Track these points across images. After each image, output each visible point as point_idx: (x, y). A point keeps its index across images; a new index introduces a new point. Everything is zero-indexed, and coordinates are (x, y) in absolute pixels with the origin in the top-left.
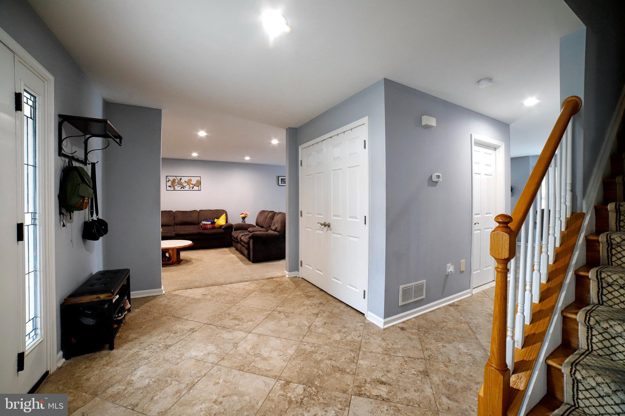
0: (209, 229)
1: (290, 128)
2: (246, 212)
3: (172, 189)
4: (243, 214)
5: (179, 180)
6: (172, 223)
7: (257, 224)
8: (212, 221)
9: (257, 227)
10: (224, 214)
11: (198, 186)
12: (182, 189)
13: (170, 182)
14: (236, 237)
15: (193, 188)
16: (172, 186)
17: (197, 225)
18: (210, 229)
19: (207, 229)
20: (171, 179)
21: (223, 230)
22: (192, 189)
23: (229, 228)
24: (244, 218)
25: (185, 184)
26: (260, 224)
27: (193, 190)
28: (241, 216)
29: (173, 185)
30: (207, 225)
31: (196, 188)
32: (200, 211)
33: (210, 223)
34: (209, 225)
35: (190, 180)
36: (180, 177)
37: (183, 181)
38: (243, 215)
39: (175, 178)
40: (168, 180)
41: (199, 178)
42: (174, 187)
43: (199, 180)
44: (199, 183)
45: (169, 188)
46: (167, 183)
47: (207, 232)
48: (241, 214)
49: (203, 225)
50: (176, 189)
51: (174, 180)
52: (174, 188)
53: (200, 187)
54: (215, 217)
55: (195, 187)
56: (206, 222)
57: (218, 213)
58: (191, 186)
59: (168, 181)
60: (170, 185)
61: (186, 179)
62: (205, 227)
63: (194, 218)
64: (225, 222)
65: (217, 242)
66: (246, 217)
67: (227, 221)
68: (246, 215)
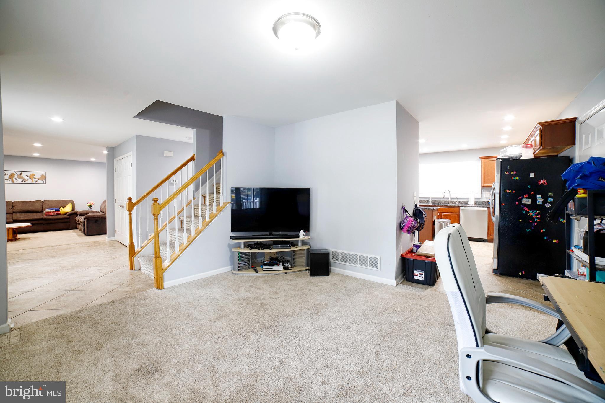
0: (53, 215)
1: (108, 147)
2: (92, 202)
3: (11, 182)
4: (89, 203)
5: (19, 174)
6: (10, 211)
7: (101, 211)
8: (57, 209)
9: (101, 212)
10: (71, 204)
11: (43, 180)
12: (22, 182)
13: (7, 175)
14: (77, 220)
16: (11, 179)
17: (41, 213)
18: (54, 215)
19: (51, 215)
20: (9, 173)
21: (67, 216)
22: (35, 182)
23: (74, 214)
24: (90, 206)
25: (26, 178)
26: (102, 211)
28: (87, 204)
30: (51, 212)
31: (40, 182)
32: (44, 201)
33: (54, 210)
34: (53, 212)
35: (33, 175)
36: (20, 172)
37: (23, 175)
38: (89, 204)
39: (13, 172)
41: (44, 174)
42: (13, 180)
44: (43, 178)
47: (50, 217)
49: (46, 212)
50: (16, 182)
51: (13, 175)
54: (61, 205)
55: (38, 181)
56: (50, 210)
57: (64, 203)
58: (35, 180)
60: (8, 179)
61: (28, 174)
62: (49, 214)
63: (38, 207)
64: (71, 210)
65: (61, 225)
66: (92, 205)
67: (73, 209)
68: (92, 204)
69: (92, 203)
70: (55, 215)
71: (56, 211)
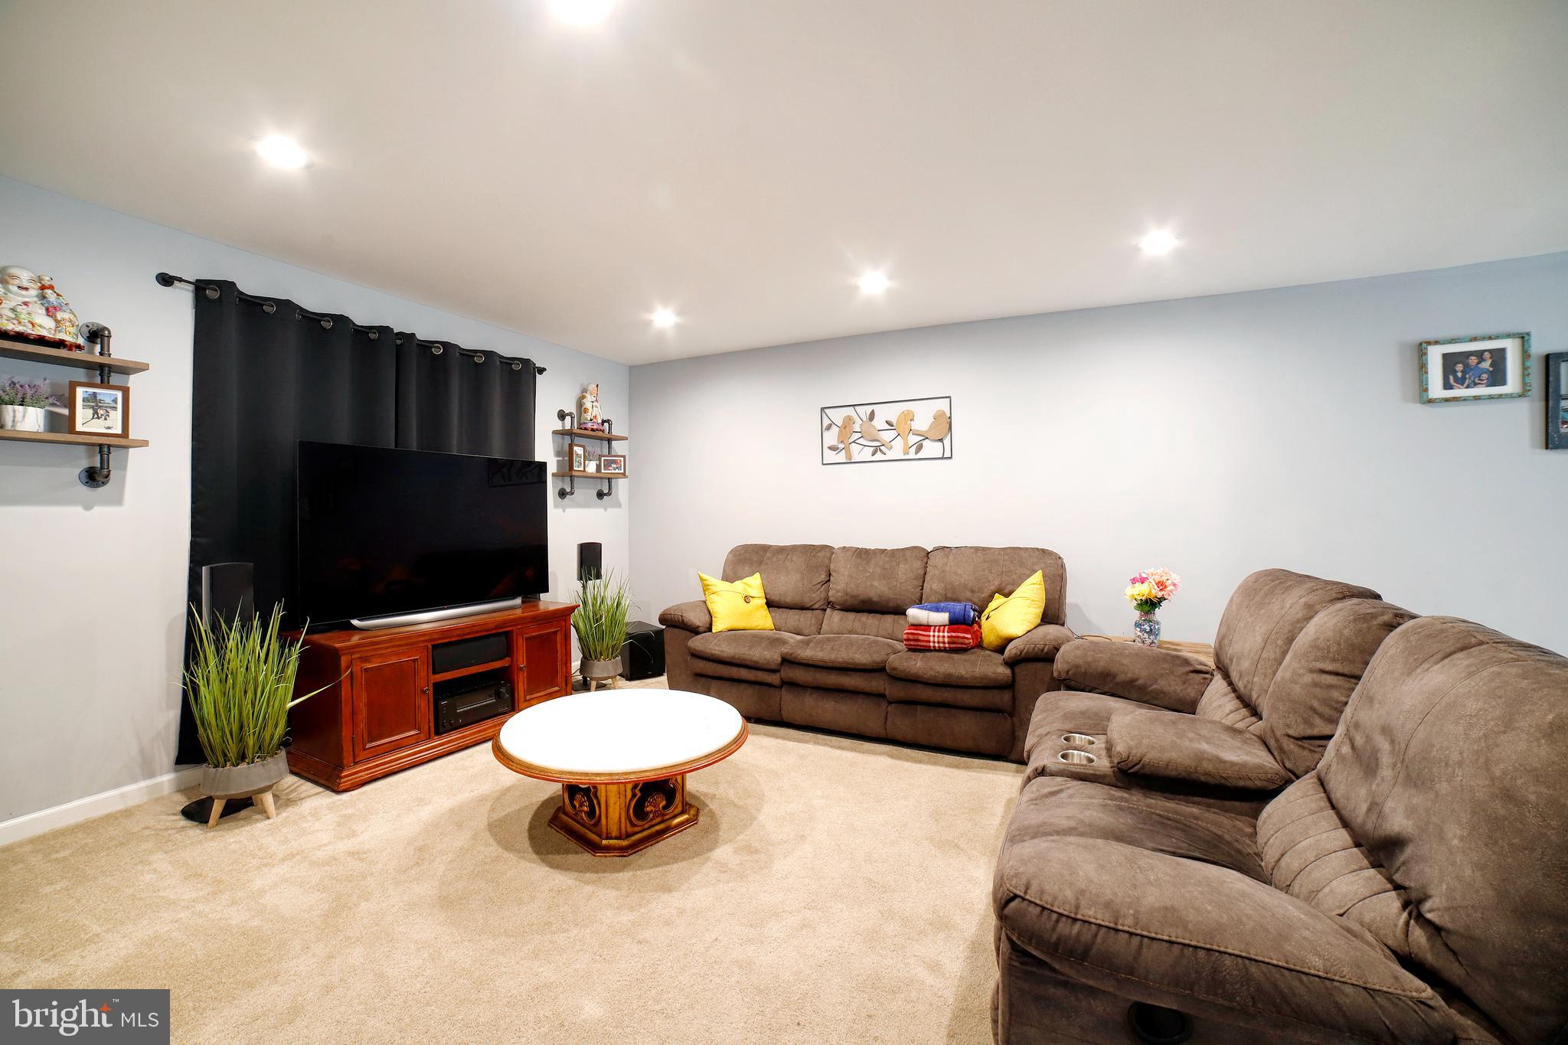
0: (935, 650)
3: (841, 457)
4: (1143, 581)
5: (865, 419)
6: (816, 597)
8: (966, 606)
10: (1037, 577)
11: (941, 440)
12: (879, 456)
13: (835, 430)
15: (919, 448)
16: (841, 446)
18: (940, 650)
19: (927, 652)
20: (837, 416)
21: (1004, 667)
22: (917, 452)
24: (1149, 605)
25: (887, 436)
27: (919, 456)
28: (1136, 588)
29: (842, 442)
30: (927, 627)
31: (931, 449)
32: (934, 550)
33: (951, 617)
34: (940, 627)
35: (909, 417)
36: (869, 409)
37: (879, 423)
38: (1144, 590)
39: (850, 411)
40: (826, 422)
41: (943, 405)
42: (847, 449)
43: (944, 413)
44: (944, 427)
45: (830, 456)
46: (825, 434)
48: (1134, 581)
49: (909, 628)
50: (856, 458)
51: (849, 421)
52: (849, 455)
53: (947, 442)
54: (989, 586)
55: (926, 443)
56: (926, 613)
57: (1004, 570)
58: (913, 439)
59: (829, 428)
60: (834, 442)
61: (891, 413)
62: (916, 642)
63: (901, 583)
64: (1039, 621)
65: (966, 726)
66: (1161, 599)
67: (1052, 615)
68: (1156, 592)
69: (1161, 585)
70: (945, 650)
71: (955, 622)
